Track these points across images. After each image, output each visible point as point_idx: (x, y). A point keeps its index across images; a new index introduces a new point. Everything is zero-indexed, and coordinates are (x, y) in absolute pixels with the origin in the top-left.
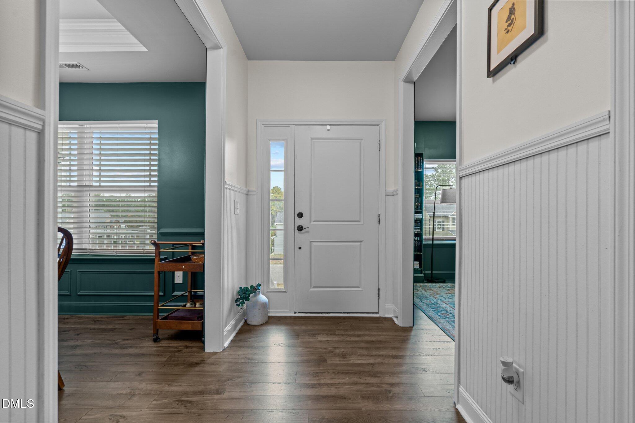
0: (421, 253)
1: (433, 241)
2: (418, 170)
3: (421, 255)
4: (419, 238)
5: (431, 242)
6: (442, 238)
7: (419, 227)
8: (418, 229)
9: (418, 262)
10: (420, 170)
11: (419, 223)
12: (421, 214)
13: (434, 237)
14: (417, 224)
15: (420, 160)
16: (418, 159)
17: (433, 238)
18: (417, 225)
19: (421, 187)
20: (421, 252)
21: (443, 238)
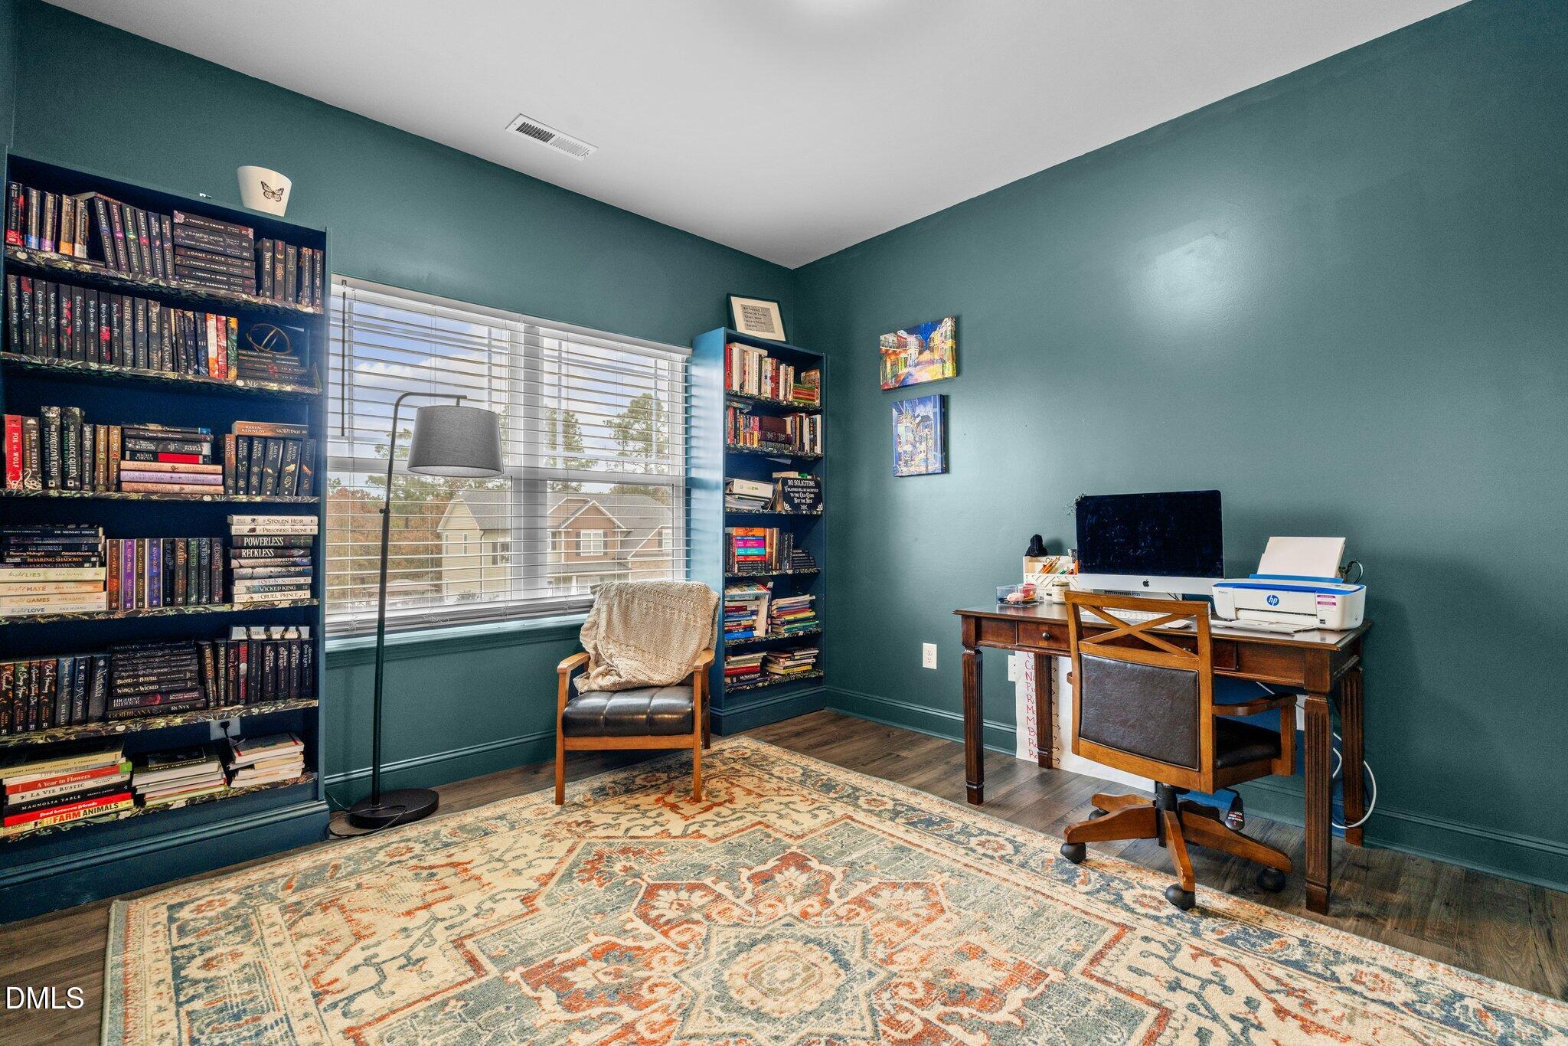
0: (315, 703)
1: (381, 633)
2: (299, 307)
3: (316, 710)
4: (305, 632)
5: (375, 638)
6: (429, 615)
7: (301, 580)
8: (299, 587)
9: (301, 747)
10: (310, 310)
11: (305, 560)
12: (315, 519)
13: (387, 615)
14: (295, 564)
15: (313, 260)
16: (299, 255)
17: (381, 621)
18: (292, 569)
19: (315, 391)
20: (314, 695)
21: (435, 615)
